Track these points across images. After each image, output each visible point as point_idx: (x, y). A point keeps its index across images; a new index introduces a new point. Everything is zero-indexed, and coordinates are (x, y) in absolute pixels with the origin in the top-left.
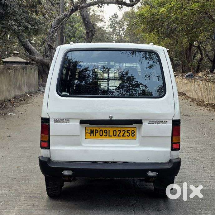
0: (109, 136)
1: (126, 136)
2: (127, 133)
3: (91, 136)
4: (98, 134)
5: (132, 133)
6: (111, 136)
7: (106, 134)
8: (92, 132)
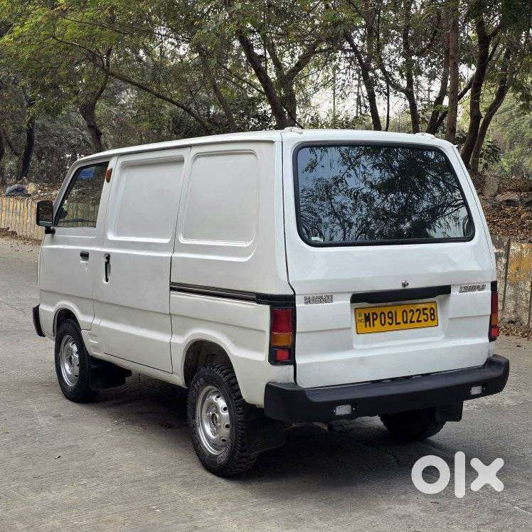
0: (397, 324)
1: (423, 321)
2: (424, 314)
3: (366, 326)
4: (377, 322)
5: (431, 314)
6: (399, 323)
7: (390, 321)
8: (367, 319)
